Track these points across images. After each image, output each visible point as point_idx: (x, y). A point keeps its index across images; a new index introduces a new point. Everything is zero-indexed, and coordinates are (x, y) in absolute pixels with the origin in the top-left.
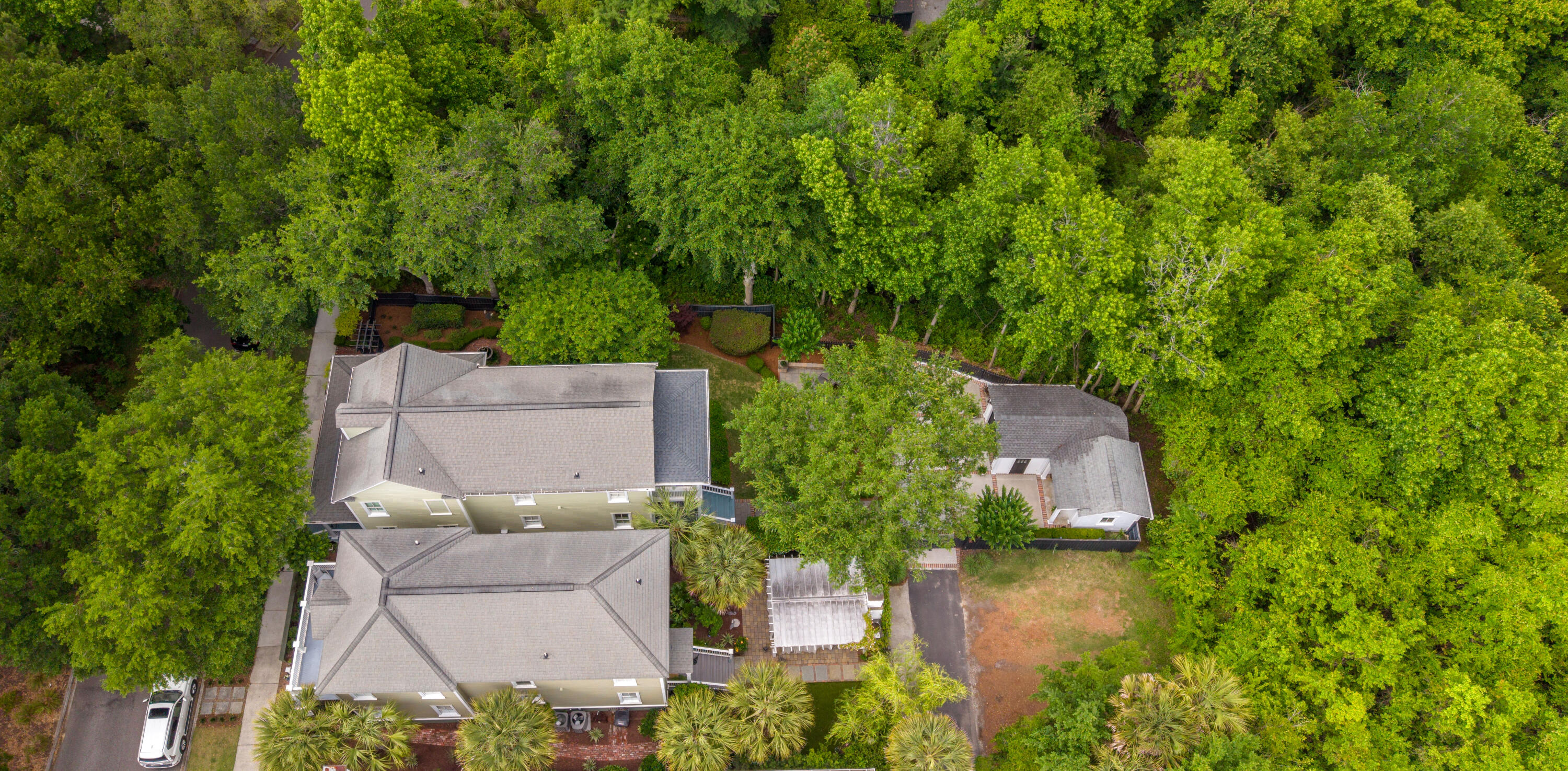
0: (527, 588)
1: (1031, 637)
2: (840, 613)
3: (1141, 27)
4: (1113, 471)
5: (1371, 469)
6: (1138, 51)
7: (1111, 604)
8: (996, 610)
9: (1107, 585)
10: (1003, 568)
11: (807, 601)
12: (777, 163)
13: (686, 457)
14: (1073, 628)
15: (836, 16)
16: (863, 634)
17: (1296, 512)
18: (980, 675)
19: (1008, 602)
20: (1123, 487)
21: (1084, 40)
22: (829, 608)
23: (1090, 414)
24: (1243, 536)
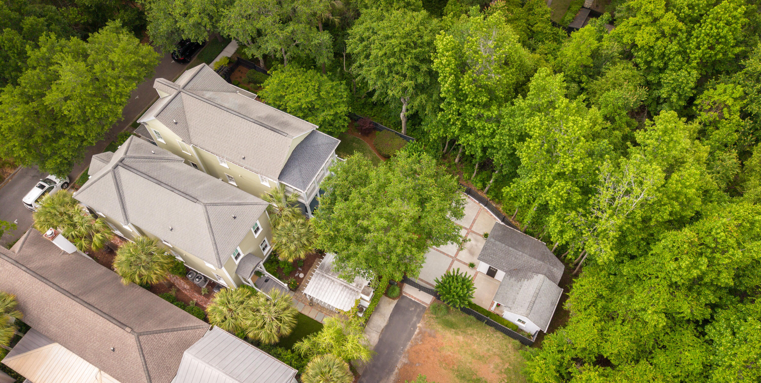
0: (177, 192)
1: (445, 360)
2: (345, 293)
3: (694, 64)
4: (537, 296)
5: (693, 367)
6: (685, 77)
7: (500, 368)
8: (434, 337)
9: (505, 357)
10: (450, 318)
11: (333, 279)
12: (422, 43)
13: (301, 174)
14: (471, 369)
15: (531, 12)
16: (349, 309)
17: (627, 367)
18: (405, 364)
19: (443, 337)
20: (536, 307)
21: (655, 60)
22: (341, 288)
23: (543, 261)
24: (586, 365)
